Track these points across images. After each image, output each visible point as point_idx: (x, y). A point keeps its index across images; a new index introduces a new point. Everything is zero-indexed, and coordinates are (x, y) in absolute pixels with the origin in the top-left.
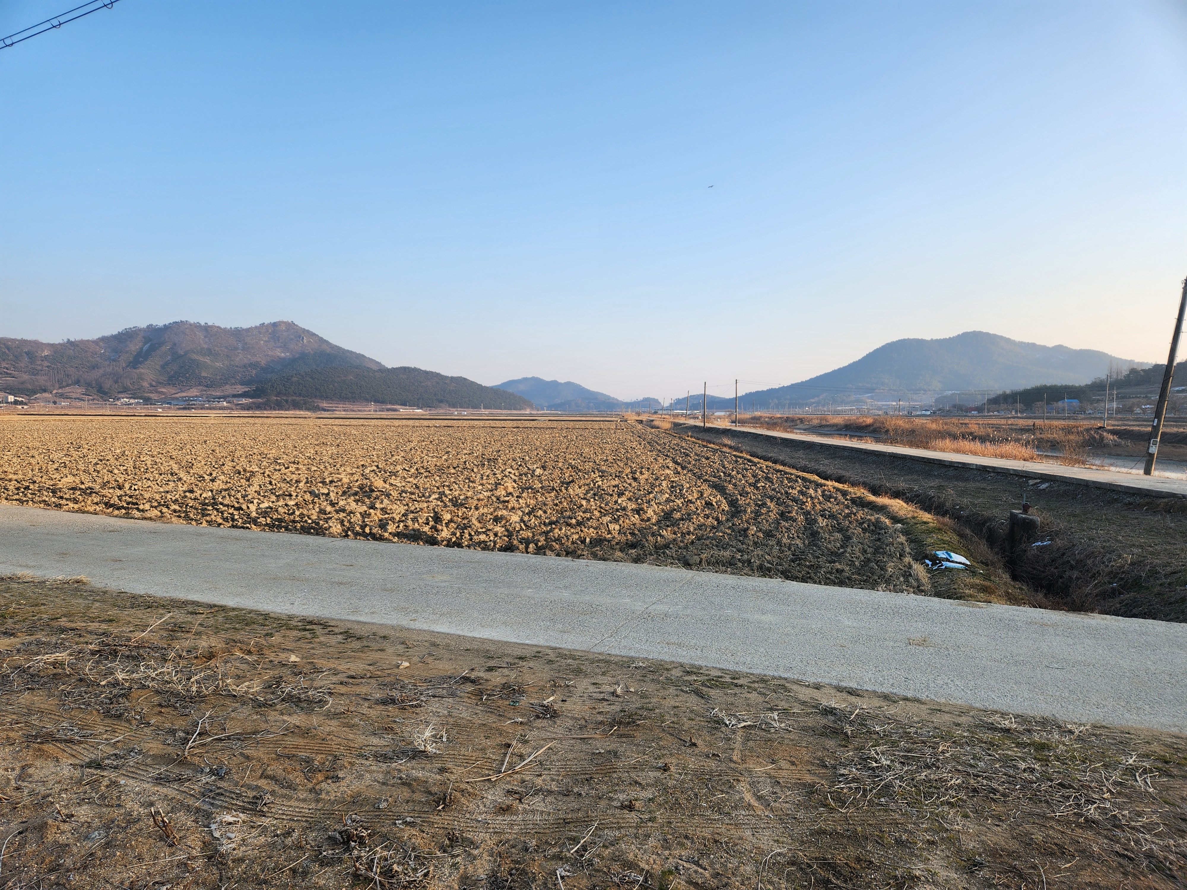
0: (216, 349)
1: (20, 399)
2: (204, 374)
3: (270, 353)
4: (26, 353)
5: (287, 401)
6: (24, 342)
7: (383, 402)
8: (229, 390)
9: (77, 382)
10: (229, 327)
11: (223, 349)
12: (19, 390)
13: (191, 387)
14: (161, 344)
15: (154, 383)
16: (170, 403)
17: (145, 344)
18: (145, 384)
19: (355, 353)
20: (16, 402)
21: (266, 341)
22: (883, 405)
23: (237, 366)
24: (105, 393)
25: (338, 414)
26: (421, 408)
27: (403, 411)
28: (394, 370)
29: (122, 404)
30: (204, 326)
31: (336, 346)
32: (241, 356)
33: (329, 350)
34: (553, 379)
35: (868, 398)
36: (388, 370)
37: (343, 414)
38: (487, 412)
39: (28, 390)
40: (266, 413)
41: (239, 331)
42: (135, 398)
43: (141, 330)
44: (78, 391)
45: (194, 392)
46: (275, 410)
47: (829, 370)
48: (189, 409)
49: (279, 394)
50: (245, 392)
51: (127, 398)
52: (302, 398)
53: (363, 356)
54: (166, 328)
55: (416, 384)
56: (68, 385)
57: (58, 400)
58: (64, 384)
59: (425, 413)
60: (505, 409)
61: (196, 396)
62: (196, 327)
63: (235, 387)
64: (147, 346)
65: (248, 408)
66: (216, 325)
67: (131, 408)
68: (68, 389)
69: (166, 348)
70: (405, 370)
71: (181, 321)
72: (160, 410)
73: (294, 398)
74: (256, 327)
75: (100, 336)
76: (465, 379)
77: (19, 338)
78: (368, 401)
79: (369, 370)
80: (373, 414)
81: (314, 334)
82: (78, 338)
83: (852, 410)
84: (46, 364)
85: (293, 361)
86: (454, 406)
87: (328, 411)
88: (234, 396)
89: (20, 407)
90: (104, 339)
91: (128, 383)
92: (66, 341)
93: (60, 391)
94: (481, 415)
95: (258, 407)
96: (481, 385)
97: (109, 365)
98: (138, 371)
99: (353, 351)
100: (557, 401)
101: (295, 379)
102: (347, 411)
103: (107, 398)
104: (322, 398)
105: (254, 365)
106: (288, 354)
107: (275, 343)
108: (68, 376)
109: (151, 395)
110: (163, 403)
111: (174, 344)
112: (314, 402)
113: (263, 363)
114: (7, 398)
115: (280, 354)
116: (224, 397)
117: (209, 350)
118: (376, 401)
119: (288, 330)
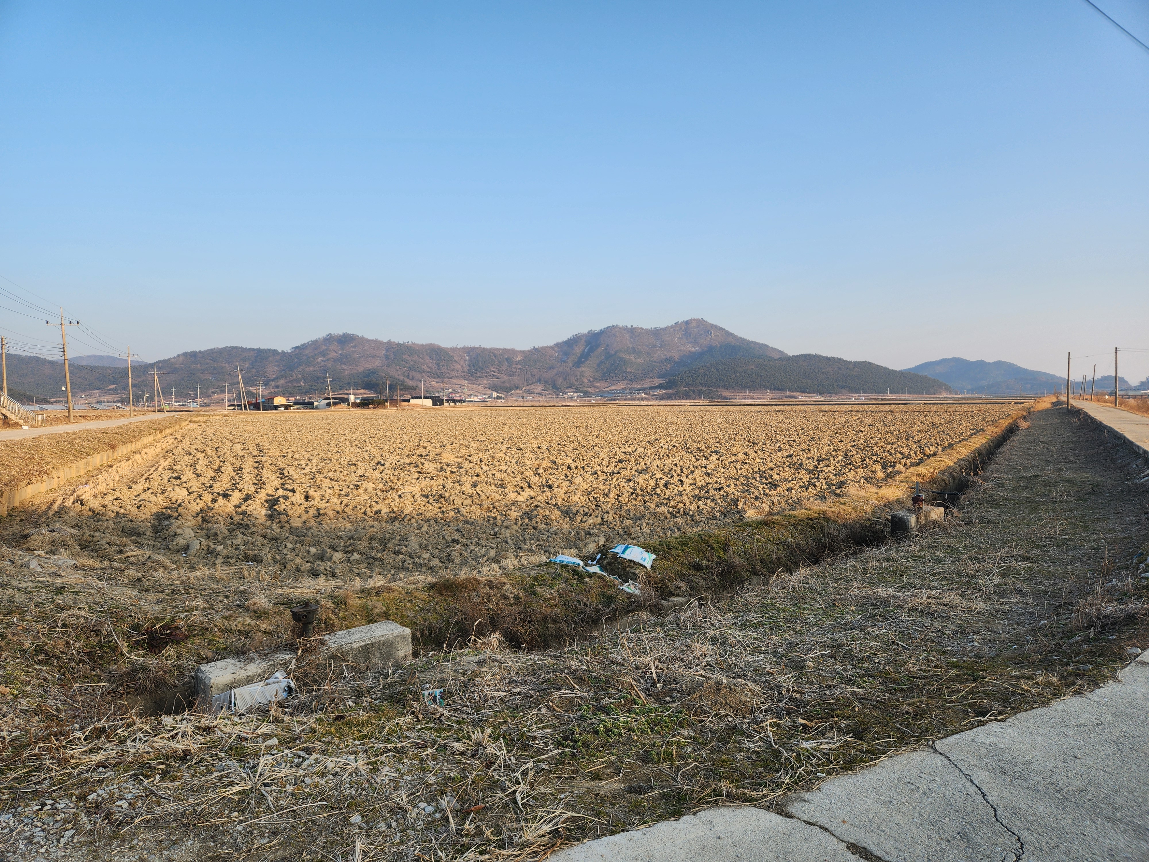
0: (639, 347)
1: (500, 395)
2: (629, 370)
3: (683, 348)
4: (506, 359)
5: (694, 391)
7: (782, 390)
8: (648, 383)
9: (539, 381)
10: (649, 328)
11: (645, 347)
12: (501, 388)
13: (619, 381)
14: (598, 346)
15: (592, 379)
16: (601, 396)
17: (586, 346)
18: (585, 380)
19: (758, 344)
20: (498, 398)
21: (679, 338)
23: (655, 362)
24: (557, 389)
25: (735, 402)
26: (821, 395)
27: (802, 397)
28: (795, 357)
29: (568, 397)
30: (630, 329)
31: (741, 338)
32: (659, 353)
34: (979, 359)
36: (789, 358)
37: (738, 401)
41: (658, 330)
42: (577, 392)
43: (583, 336)
44: (540, 387)
45: (621, 386)
48: (614, 400)
49: (687, 385)
50: (660, 384)
51: (572, 392)
52: (707, 388)
53: (767, 346)
54: (602, 332)
55: (817, 370)
56: (533, 383)
57: (525, 395)
58: (530, 382)
59: (822, 398)
61: (623, 389)
62: (624, 329)
63: (653, 380)
64: (588, 348)
65: (662, 398)
66: (640, 326)
67: (574, 400)
68: (532, 386)
69: (601, 350)
70: (806, 357)
71: (613, 326)
72: (593, 401)
73: (700, 388)
74: (672, 326)
75: (555, 342)
76: (870, 363)
77: (502, 348)
78: (767, 388)
79: (770, 359)
81: (721, 329)
82: (541, 345)
84: (519, 367)
85: (702, 354)
86: (856, 391)
88: (651, 388)
89: (499, 401)
90: (557, 345)
91: (573, 380)
92: (532, 348)
93: (527, 388)
95: (670, 397)
96: (889, 369)
97: (561, 366)
98: (580, 369)
99: (757, 341)
100: (983, 383)
101: (701, 371)
102: (746, 399)
103: (558, 392)
104: (725, 387)
105: (669, 360)
106: (697, 348)
107: (687, 339)
108: (533, 376)
109: (589, 389)
110: (597, 395)
111: (608, 346)
112: (717, 391)
113: (676, 358)
114: (492, 394)
115: (691, 348)
116: (643, 390)
117: (633, 348)
118: (775, 388)
119: (698, 326)
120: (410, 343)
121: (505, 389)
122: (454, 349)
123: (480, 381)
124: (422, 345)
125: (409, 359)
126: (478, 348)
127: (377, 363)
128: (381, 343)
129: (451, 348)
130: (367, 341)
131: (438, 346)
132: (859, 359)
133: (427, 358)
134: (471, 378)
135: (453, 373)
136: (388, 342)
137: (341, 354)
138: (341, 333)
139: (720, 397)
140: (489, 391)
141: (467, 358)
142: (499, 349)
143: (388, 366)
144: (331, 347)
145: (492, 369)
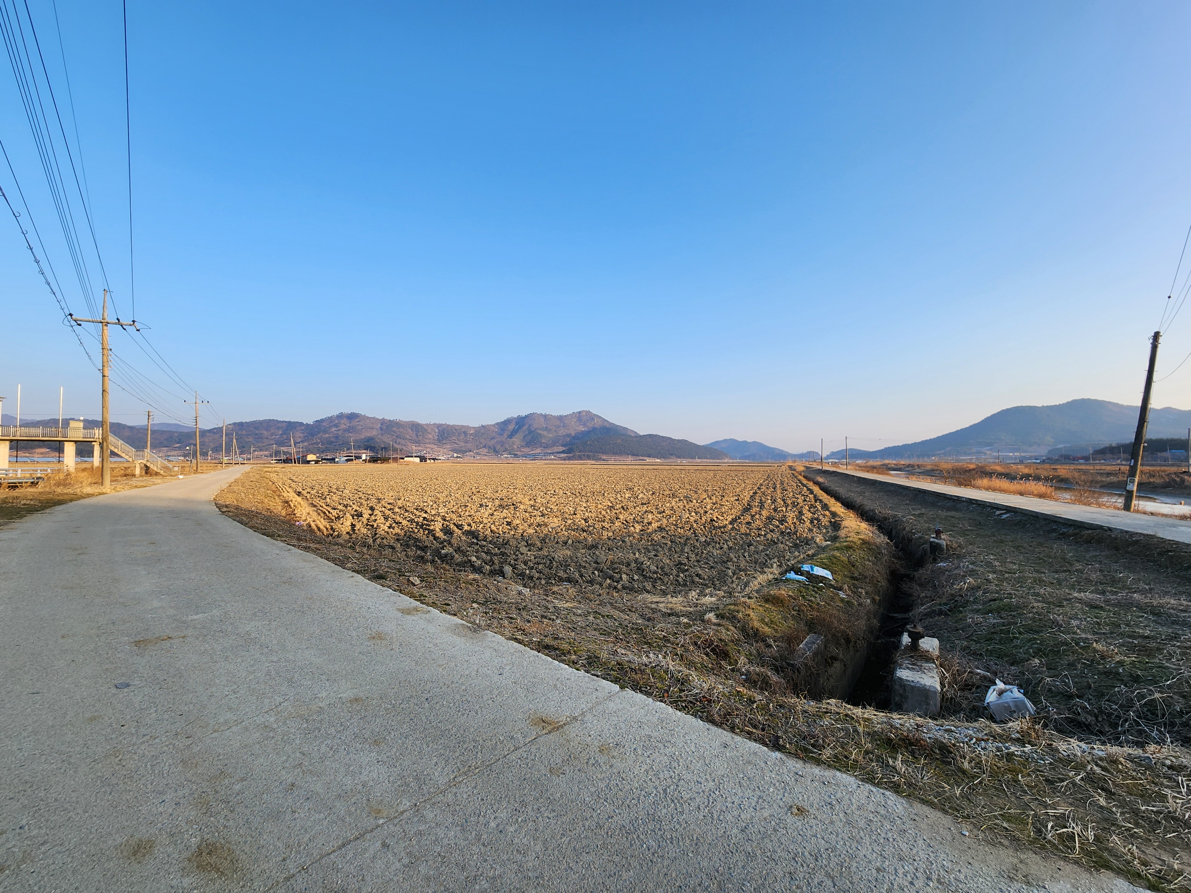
0: (550, 427)
1: (459, 455)
2: (543, 441)
3: (577, 428)
6: (462, 427)
7: (637, 455)
8: (555, 449)
9: (485, 447)
11: (553, 426)
12: (459, 451)
13: (537, 448)
14: (524, 425)
15: (519, 446)
16: (525, 457)
17: (516, 425)
18: (515, 447)
19: (622, 427)
20: (457, 457)
21: (575, 422)
23: (560, 436)
24: (497, 452)
25: (610, 462)
26: (659, 459)
27: (648, 460)
28: (644, 436)
29: (504, 457)
30: (544, 415)
31: (612, 423)
32: (562, 431)
33: (608, 426)
34: (744, 440)
35: (988, 450)
36: (641, 436)
37: (612, 462)
38: (699, 461)
41: (561, 417)
42: (510, 455)
43: (514, 418)
44: (486, 450)
45: (538, 451)
46: (578, 460)
47: (955, 430)
48: (535, 460)
49: (580, 451)
50: (563, 450)
51: (506, 454)
52: (592, 453)
53: (627, 428)
54: (526, 416)
55: (657, 444)
56: (481, 448)
57: (475, 456)
58: (479, 447)
59: (660, 461)
60: (711, 459)
61: (539, 453)
62: (541, 415)
63: (559, 447)
65: (565, 459)
66: (550, 414)
67: (508, 460)
68: (480, 450)
69: (525, 427)
70: (651, 436)
71: (534, 413)
72: (522, 461)
73: (588, 453)
74: (570, 414)
76: (687, 441)
78: (628, 454)
79: (630, 436)
80: (630, 462)
81: (600, 417)
82: (486, 424)
84: (472, 437)
85: (589, 432)
86: (679, 457)
87: (605, 460)
88: (557, 453)
89: (458, 459)
90: (497, 424)
91: (507, 446)
92: (481, 425)
93: (477, 451)
94: (696, 463)
95: (569, 459)
96: (696, 444)
97: (499, 437)
98: (512, 440)
100: (747, 454)
101: (589, 443)
102: (616, 460)
103: (498, 454)
104: (603, 453)
105: (568, 435)
106: (586, 429)
107: (580, 423)
108: (481, 443)
109: (518, 453)
110: (523, 457)
111: (530, 425)
112: (599, 456)
113: (573, 434)
114: (454, 455)
115: (582, 429)
116: (552, 453)
117: (546, 427)
118: (633, 455)
119: (586, 415)
120: (398, 420)
121: (462, 452)
122: (427, 425)
123: (445, 446)
124: (406, 422)
125: (397, 430)
126: (444, 424)
127: (375, 433)
128: (378, 419)
130: (368, 418)
131: (417, 422)
132: (681, 438)
133: (409, 430)
134: (439, 444)
135: (427, 441)
136: (382, 419)
137: (349, 426)
138: (349, 413)
139: (601, 459)
140: (451, 453)
141: (437, 430)
142: (459, 425)
143: (382, 435)
144: (342, 422)
145: (454, 438)
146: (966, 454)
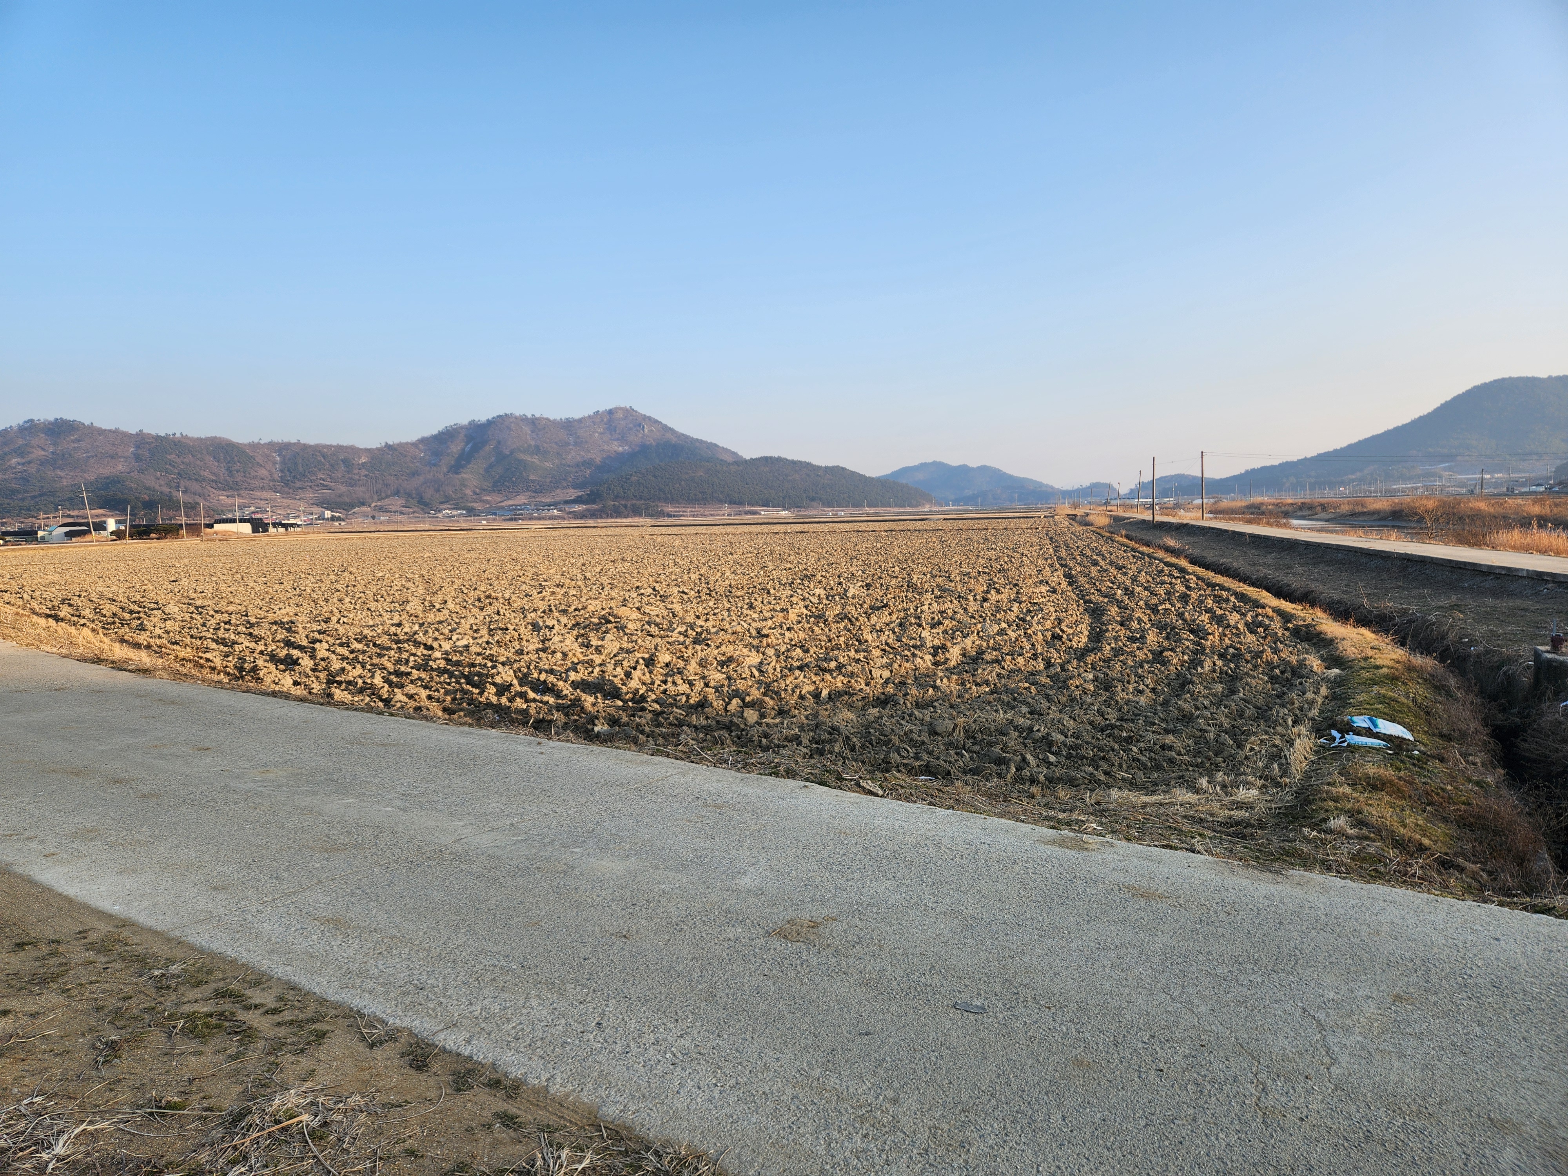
0: (545, 445)
1: (338, 514)
2: (532, 477)
3: (606, 447)
4: (342, 460)
5: (625, 506)
6: (340, 448)
7: (740, 503)
8: (561, 495)
9: (397, 493)
10: (558, 418)
11: (553, 445)
12: (336, 503)
13: (518, 493)
14: (484, 443)
15: (477, 490)
16: (495, 514)
17: (467, 443)
18: (469, 492)
19: (705, 442)
20: (333, 519)
21: (601, 433)
22: (1469, 479)
23: (569, 466)
24: (426, 504)
25: (683, 520)
26: (787, 510)
27: (765, 513)
28: (753, 461)
29: (444, 517)
30: (531, 419)
31: (683, 435)
32: (573, 453)
33: (674, 440)
35: (1445, 469)
36: (746, 461)
37: (690, 520)
38: (871, 511)
39: (345, 504)
40: (601, 522)
41: (570, 422)
42: (457, 509)
43: (462, 427)
44: (397, 503)
45: (521, 499)
46: (612, 517)
47: (1380, 430)
48: (515, 519)
49: (616, 498)
50: (578, 497)
51: (449, 509)
52: (643, 502)
53: (716, 445)
54: (490, 423)
55: (781, 478)
56: (387, 497)
57: (376, 514)
58: (383, 495)
59: (790, 515)
60: (896, 506)
61: (524, 504)
62: (522, 420)
63: (567, 491)
64: (469, 446)
65: (582, 516)
66: (545, 416)
67: (453, 521)
68: (387, 502)
69: (489, 448)
70: (767, 461)
71: (506, 415)
72: (484, 522)
73: (634, 502)
74: (589, 416)
75: (420, 437)
76: (843, 469)
77: (335, 444)
78: (722, 502)
79: (723, 462)
80: (726, 519)
81: (656, 422)
82: (396, 441)
83: (1417, 488)
84: (364, 472)
85: (633, 455)
86: (829, 504)
87: (674, 516)
88: (566, 502)
89: (337, 524)
90: (423, 440)
91: (450, 491)
92: (383, 444)
93: (379, 504)
94: (864, 515)
95: (593, 515)
96: (864, 476)
97: (429, 471)
98: (460, 476)
99: (704, 439)
100: (968, 493)
101: (634, 479)
102: (697, 516)
103: (428, 510)
104: (666, 500)
105: (588, 463)
106: (626, 448)
107: (611, 435)
108: (387, 485)
109: (475, 505)
110: (488, 513)
111: (499, 442)
112: (658, 506)
113: (598, 460)
114: (324, 513)
115: (618, 448)
116: (555, 504)
117: (537, 447)
118: (732, 502)
119: (626, 418)
120: (178, 435)
121: (344, 506)
122: (255, 446)
123: (301, 494)
124: (199, 439)
125: (178, 460)
126: (294, 444)
127: (121, 467)
128: (125, 435)
129: (249, 444)
130: (101, 432)
131: (227, 440)
132: (831, 464)
133: (209, 460)
134: (286, 489)
135: (256, 483)
136: (137, 434)
137: (52, 453)
138: (51, 418)
139: (663, 514)
140: (317, 510)
141: (278, 459)
142: (330, 446)
143: (141, 471)
144: (35, 442)
145: (320, 475)
146: (1404, 479)
